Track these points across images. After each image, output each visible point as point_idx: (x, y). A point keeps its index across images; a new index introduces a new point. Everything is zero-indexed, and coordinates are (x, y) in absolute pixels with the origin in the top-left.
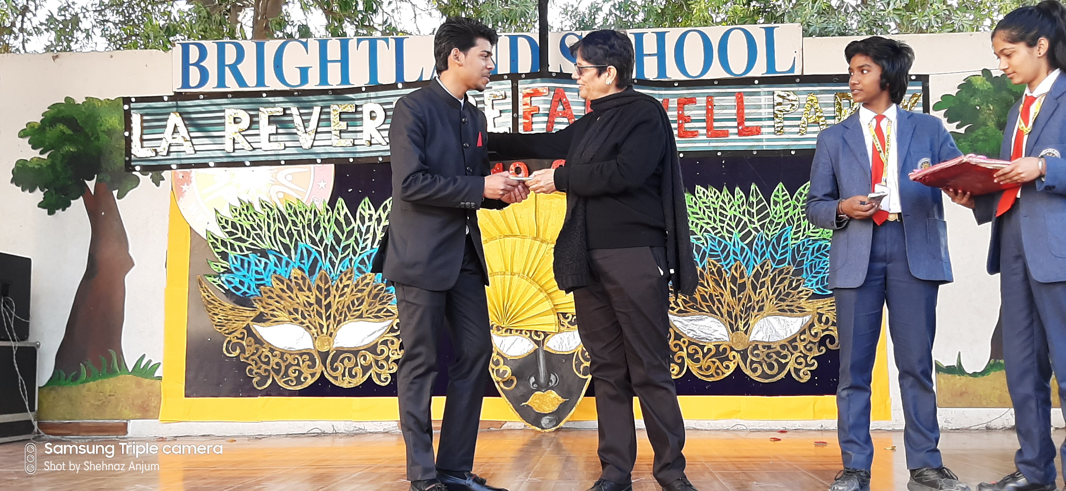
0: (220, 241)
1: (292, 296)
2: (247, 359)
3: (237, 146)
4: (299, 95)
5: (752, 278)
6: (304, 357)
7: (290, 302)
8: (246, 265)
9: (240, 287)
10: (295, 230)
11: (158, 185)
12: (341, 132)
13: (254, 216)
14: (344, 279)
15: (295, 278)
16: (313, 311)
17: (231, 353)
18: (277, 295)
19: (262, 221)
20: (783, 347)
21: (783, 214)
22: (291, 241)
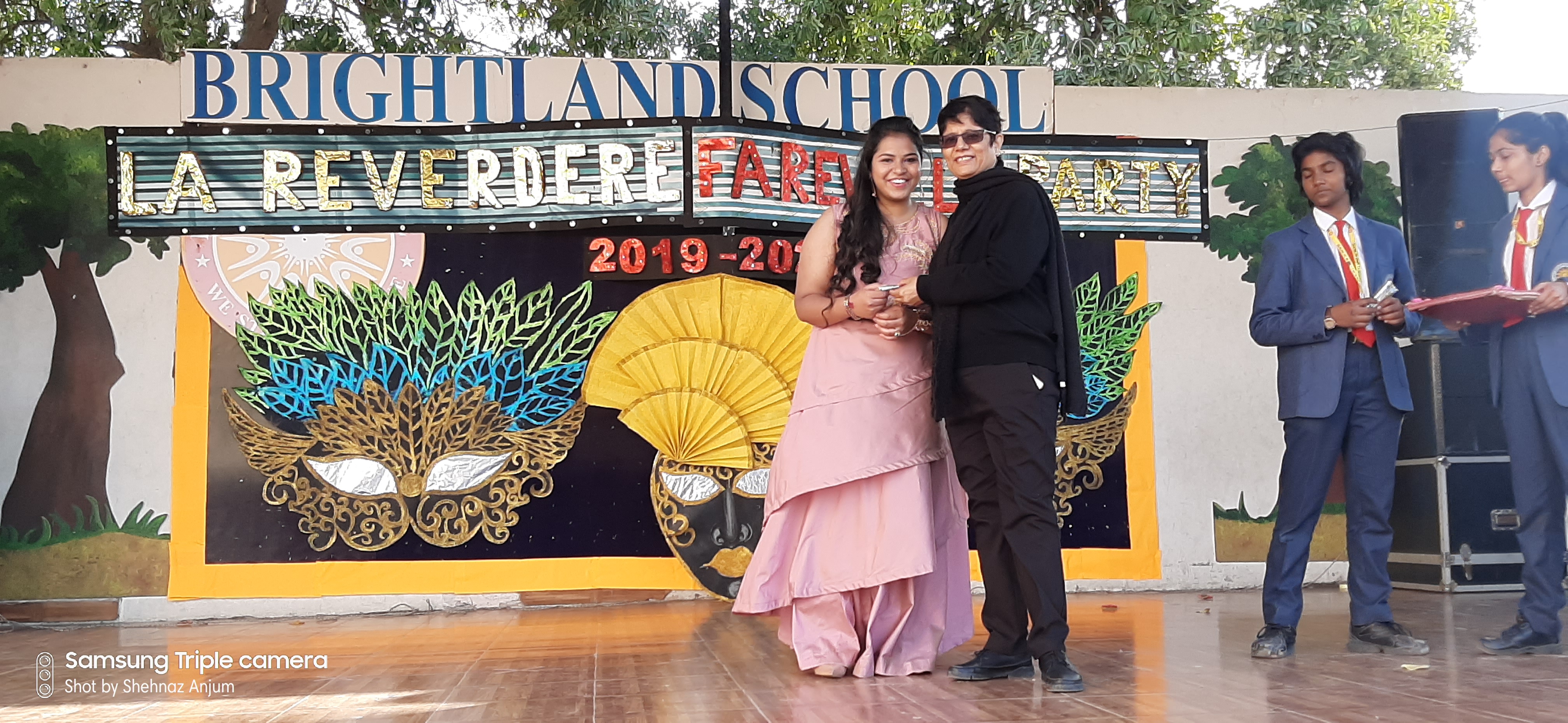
0: (256, 339)
1: (364, 418)
2: (299, 507)
3: (281, 204)
4: (371, 134)
6: (384, 504)
7: (361, 427)
9: (288, 405)
10: (368, 325)
11: (160, 257)
13: (308, 305)
14: (441, 395)
15: (369, 393)
16: (396, 439)
17: (274, 500)
18: (342, 417)
19: (319, 312)
22: (362, 341)
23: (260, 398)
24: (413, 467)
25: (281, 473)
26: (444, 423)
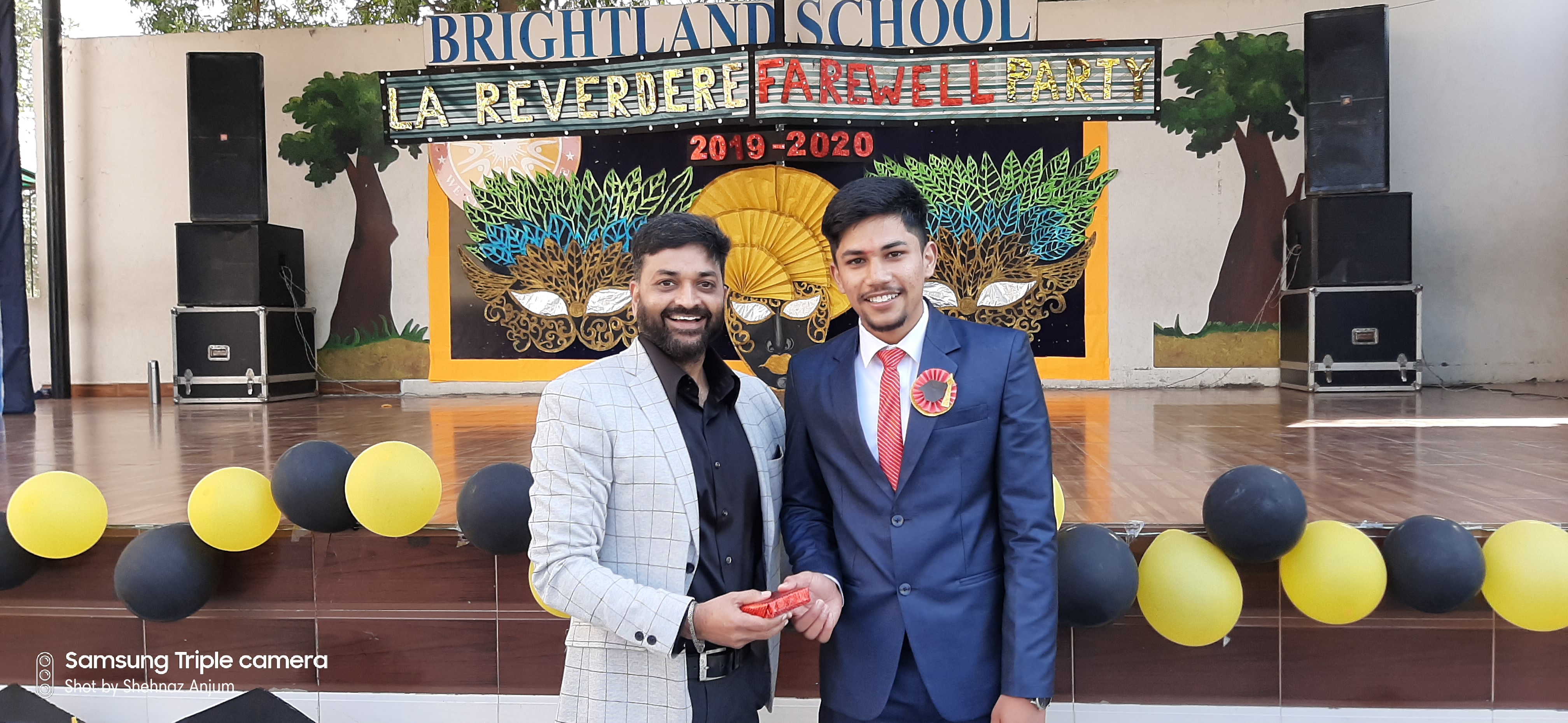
0: (476, 212)
1: (546, 264)
2: (507, 323)
3: (488, 119)
4: (545, 68)
5: (981, 246)
6: (560, 322)
7: (544, 271)
8: (502, 235)
9: (498, 256)
10: (546, 201)
11: (416, 158)
12: (586, 104)
13: (507, 187)
14: (594, 248)
15: (549, 247)
16: (566, 279)
17: (491, 318)
18: (532, 264)
19: (515, 192)
20: (1008, 311)
21: (1013, 182)
22: (543, 212)
23: (481, 251)
24: (577, 297)
25: (495, 300)
26: (597, 268)
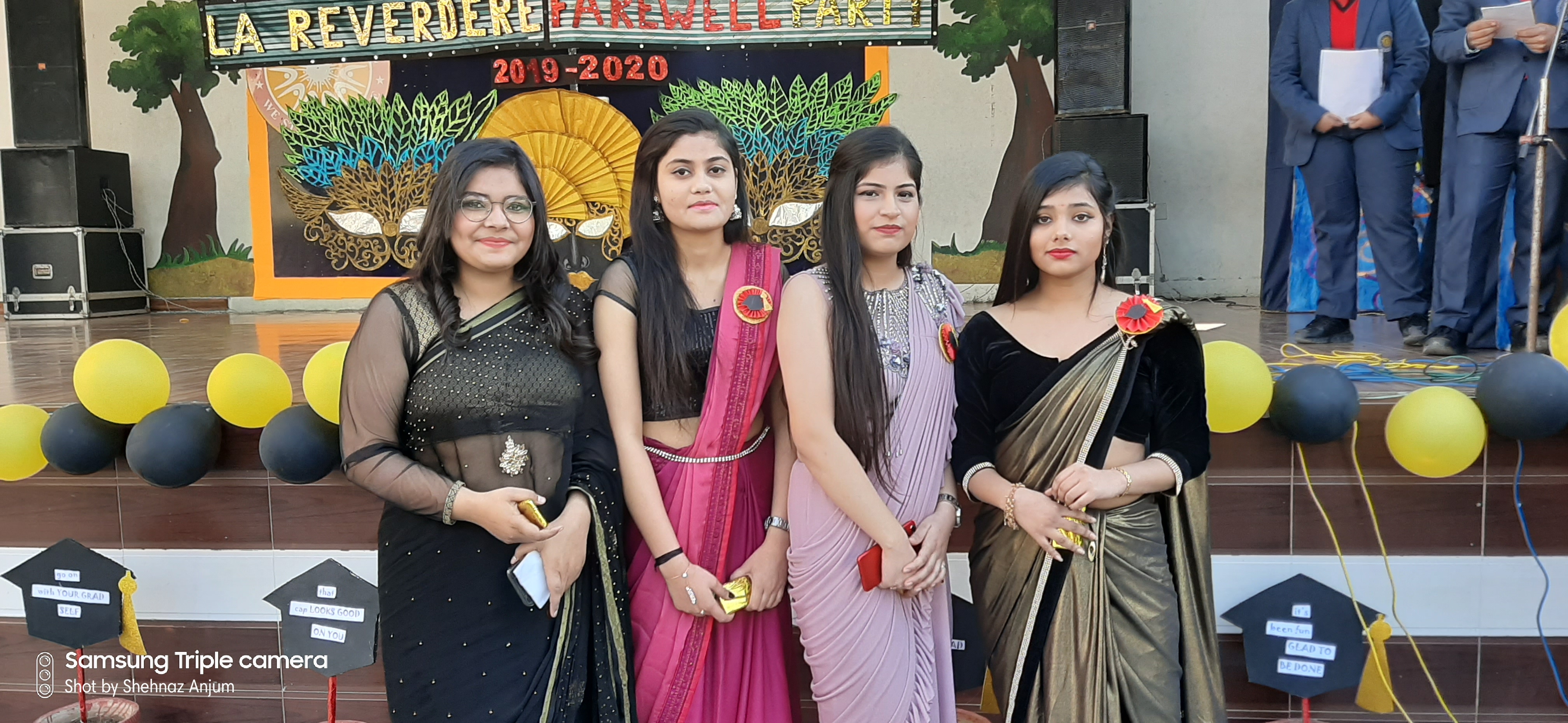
0: (293, 135)
1: (360, 185)
2: (325, 243)
3: (302, 45)
5: (771, 167)
6: (374, 241)
7: (359, 192)
8: (318, 157)
9: (314, 177)
10: (359, 124)
11: (236, 83)
12: (393, 29)
13: (322, 111)
14: (405, 169)
15: (362, 169)
16: (379, 199)
17: (311, 238)
18: (347, 185)
19: (329, 116)
20: (798, 231)
21: (800, 105)
22: (356, 134)
23: (298, 173)
24: (391, 217)
25: (313, 221)
26: (408, 188)
